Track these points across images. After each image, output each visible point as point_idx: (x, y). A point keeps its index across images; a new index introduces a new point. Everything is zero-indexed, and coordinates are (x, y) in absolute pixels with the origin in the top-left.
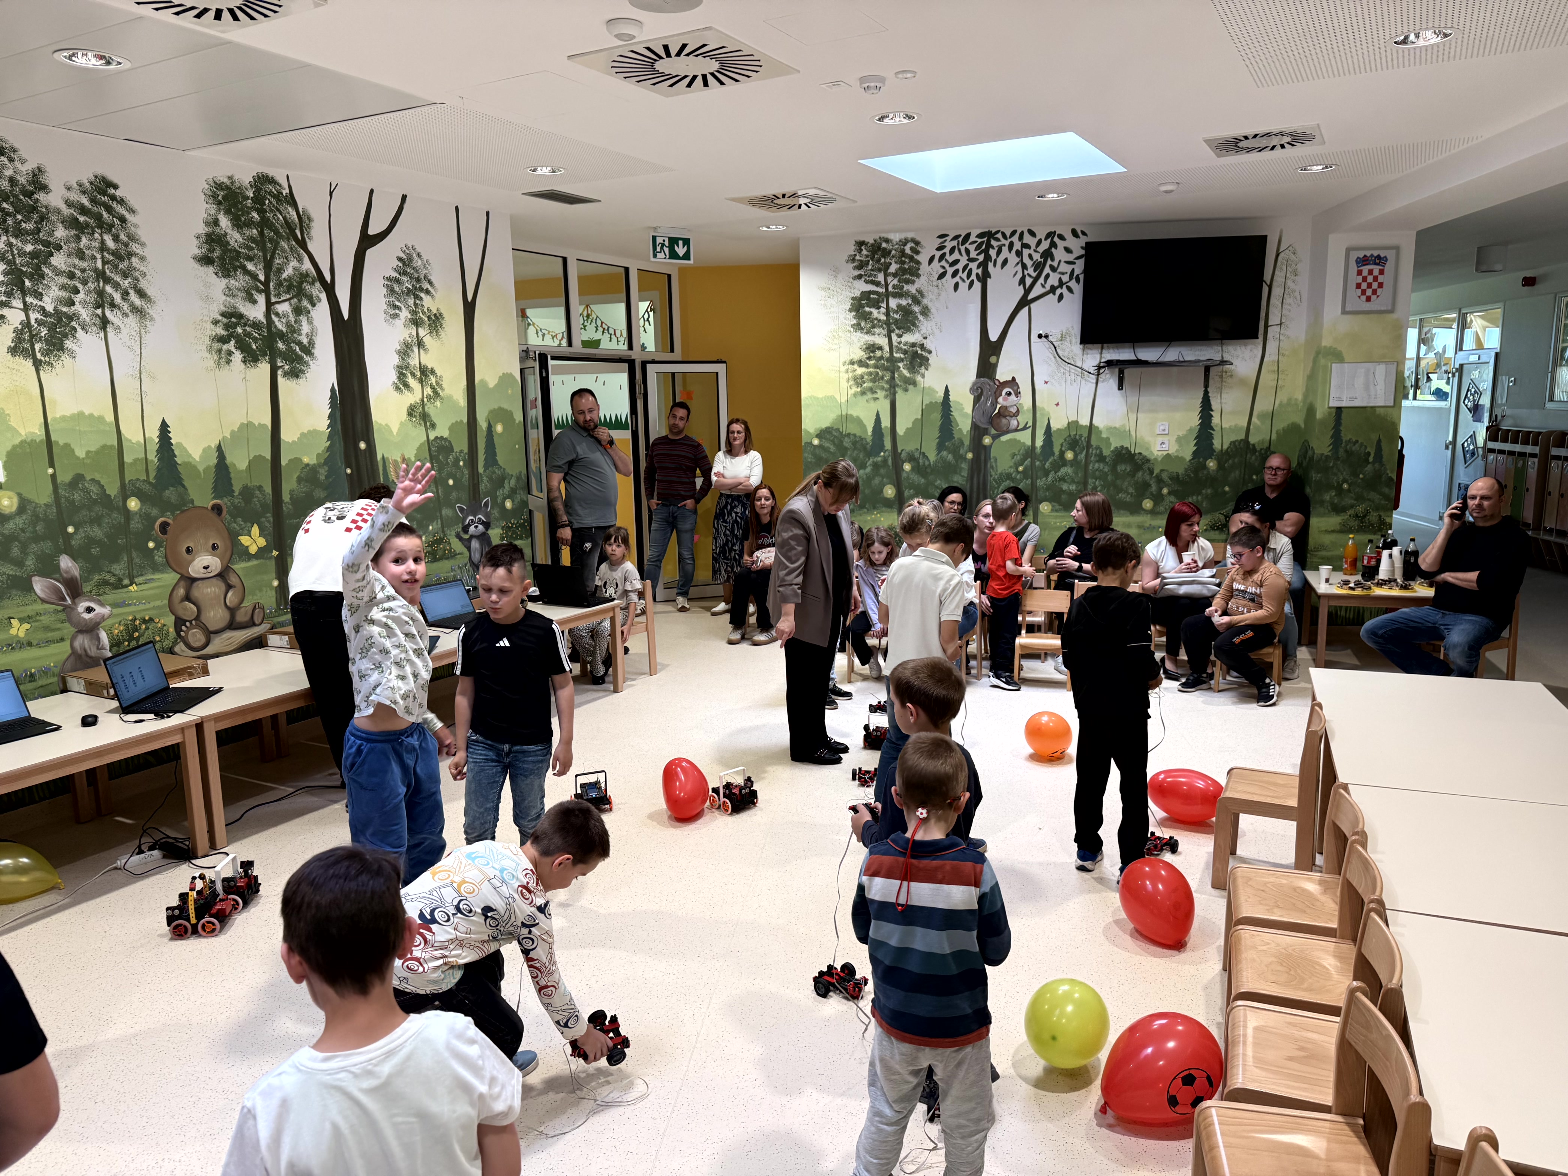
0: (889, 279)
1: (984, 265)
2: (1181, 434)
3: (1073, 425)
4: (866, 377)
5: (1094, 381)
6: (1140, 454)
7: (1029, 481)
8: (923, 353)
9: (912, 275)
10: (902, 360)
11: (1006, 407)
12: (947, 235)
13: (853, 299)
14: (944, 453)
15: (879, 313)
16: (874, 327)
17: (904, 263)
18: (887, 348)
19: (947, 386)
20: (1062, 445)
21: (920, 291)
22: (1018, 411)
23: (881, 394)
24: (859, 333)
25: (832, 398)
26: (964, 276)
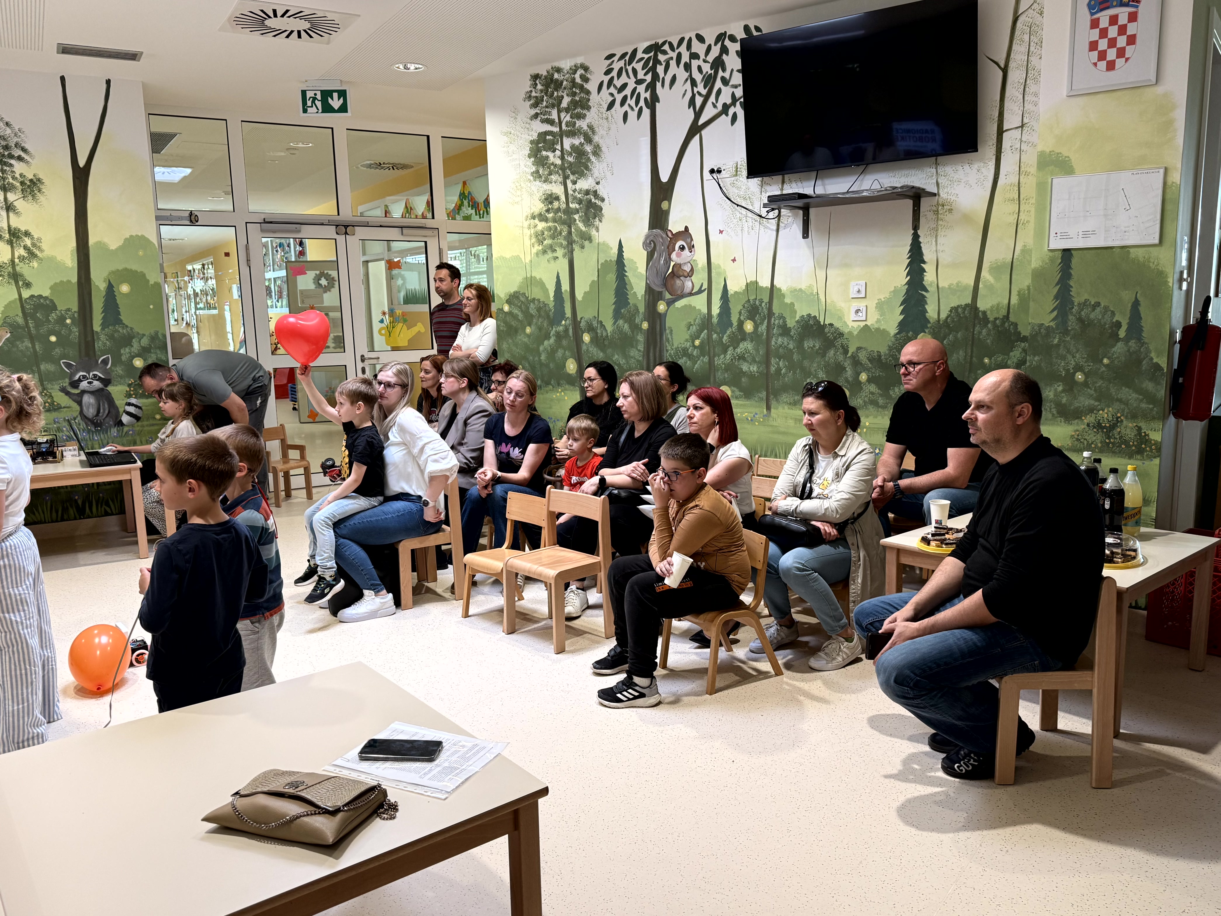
0: (563, 115)
1: (651, 87)
2: (882, 297)
3: (752, 286)
4: (546, 233)
5: (775, 228)
6: (831, 325)
7: (706, 359)
8: (597, 201)
9: (583, 108)
10: (577, 211)
11: (680, 265)
12: (613, 55)
13: (532, 142)
14: (621, 322)
15: (554, 156)
16: (550, 174)
17: (574, 94)
18: (563, 198)
19: (620, 240)
20: (740, 313)
21: (590, 127)
22: (692, 270)
23: (560, 252)
24: (537, 183)
25: (518, 258)
26: (633, 103)
